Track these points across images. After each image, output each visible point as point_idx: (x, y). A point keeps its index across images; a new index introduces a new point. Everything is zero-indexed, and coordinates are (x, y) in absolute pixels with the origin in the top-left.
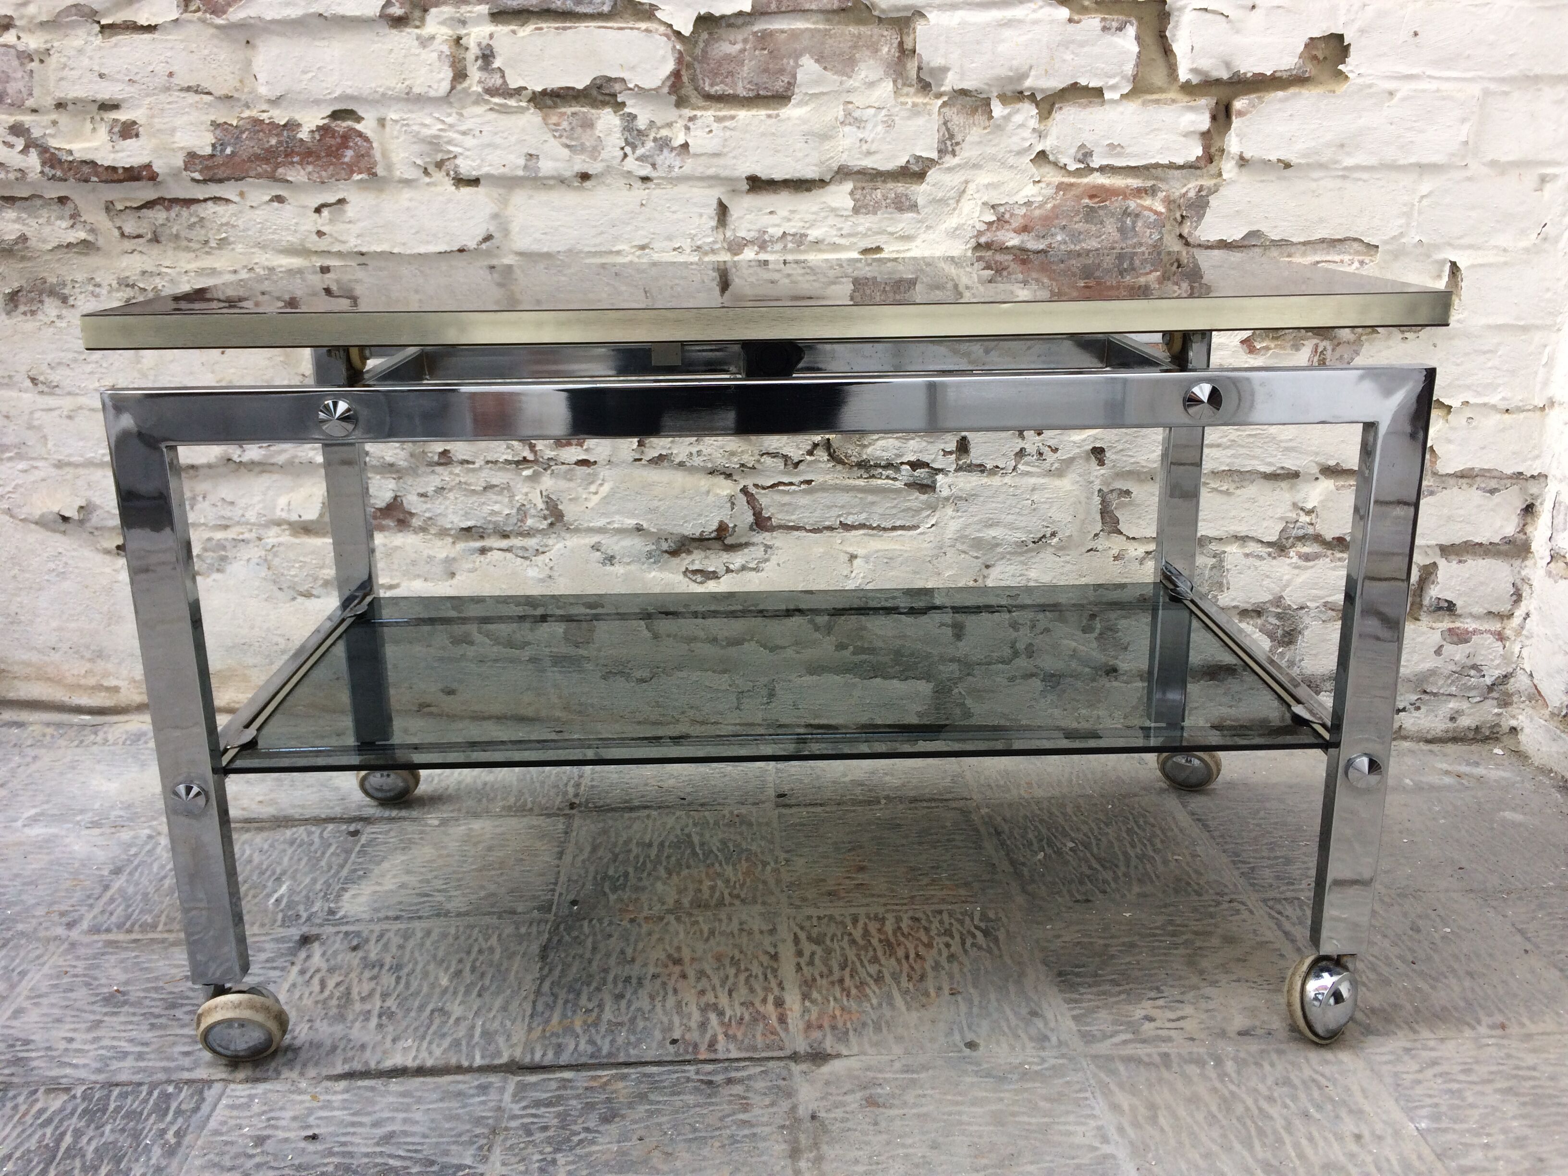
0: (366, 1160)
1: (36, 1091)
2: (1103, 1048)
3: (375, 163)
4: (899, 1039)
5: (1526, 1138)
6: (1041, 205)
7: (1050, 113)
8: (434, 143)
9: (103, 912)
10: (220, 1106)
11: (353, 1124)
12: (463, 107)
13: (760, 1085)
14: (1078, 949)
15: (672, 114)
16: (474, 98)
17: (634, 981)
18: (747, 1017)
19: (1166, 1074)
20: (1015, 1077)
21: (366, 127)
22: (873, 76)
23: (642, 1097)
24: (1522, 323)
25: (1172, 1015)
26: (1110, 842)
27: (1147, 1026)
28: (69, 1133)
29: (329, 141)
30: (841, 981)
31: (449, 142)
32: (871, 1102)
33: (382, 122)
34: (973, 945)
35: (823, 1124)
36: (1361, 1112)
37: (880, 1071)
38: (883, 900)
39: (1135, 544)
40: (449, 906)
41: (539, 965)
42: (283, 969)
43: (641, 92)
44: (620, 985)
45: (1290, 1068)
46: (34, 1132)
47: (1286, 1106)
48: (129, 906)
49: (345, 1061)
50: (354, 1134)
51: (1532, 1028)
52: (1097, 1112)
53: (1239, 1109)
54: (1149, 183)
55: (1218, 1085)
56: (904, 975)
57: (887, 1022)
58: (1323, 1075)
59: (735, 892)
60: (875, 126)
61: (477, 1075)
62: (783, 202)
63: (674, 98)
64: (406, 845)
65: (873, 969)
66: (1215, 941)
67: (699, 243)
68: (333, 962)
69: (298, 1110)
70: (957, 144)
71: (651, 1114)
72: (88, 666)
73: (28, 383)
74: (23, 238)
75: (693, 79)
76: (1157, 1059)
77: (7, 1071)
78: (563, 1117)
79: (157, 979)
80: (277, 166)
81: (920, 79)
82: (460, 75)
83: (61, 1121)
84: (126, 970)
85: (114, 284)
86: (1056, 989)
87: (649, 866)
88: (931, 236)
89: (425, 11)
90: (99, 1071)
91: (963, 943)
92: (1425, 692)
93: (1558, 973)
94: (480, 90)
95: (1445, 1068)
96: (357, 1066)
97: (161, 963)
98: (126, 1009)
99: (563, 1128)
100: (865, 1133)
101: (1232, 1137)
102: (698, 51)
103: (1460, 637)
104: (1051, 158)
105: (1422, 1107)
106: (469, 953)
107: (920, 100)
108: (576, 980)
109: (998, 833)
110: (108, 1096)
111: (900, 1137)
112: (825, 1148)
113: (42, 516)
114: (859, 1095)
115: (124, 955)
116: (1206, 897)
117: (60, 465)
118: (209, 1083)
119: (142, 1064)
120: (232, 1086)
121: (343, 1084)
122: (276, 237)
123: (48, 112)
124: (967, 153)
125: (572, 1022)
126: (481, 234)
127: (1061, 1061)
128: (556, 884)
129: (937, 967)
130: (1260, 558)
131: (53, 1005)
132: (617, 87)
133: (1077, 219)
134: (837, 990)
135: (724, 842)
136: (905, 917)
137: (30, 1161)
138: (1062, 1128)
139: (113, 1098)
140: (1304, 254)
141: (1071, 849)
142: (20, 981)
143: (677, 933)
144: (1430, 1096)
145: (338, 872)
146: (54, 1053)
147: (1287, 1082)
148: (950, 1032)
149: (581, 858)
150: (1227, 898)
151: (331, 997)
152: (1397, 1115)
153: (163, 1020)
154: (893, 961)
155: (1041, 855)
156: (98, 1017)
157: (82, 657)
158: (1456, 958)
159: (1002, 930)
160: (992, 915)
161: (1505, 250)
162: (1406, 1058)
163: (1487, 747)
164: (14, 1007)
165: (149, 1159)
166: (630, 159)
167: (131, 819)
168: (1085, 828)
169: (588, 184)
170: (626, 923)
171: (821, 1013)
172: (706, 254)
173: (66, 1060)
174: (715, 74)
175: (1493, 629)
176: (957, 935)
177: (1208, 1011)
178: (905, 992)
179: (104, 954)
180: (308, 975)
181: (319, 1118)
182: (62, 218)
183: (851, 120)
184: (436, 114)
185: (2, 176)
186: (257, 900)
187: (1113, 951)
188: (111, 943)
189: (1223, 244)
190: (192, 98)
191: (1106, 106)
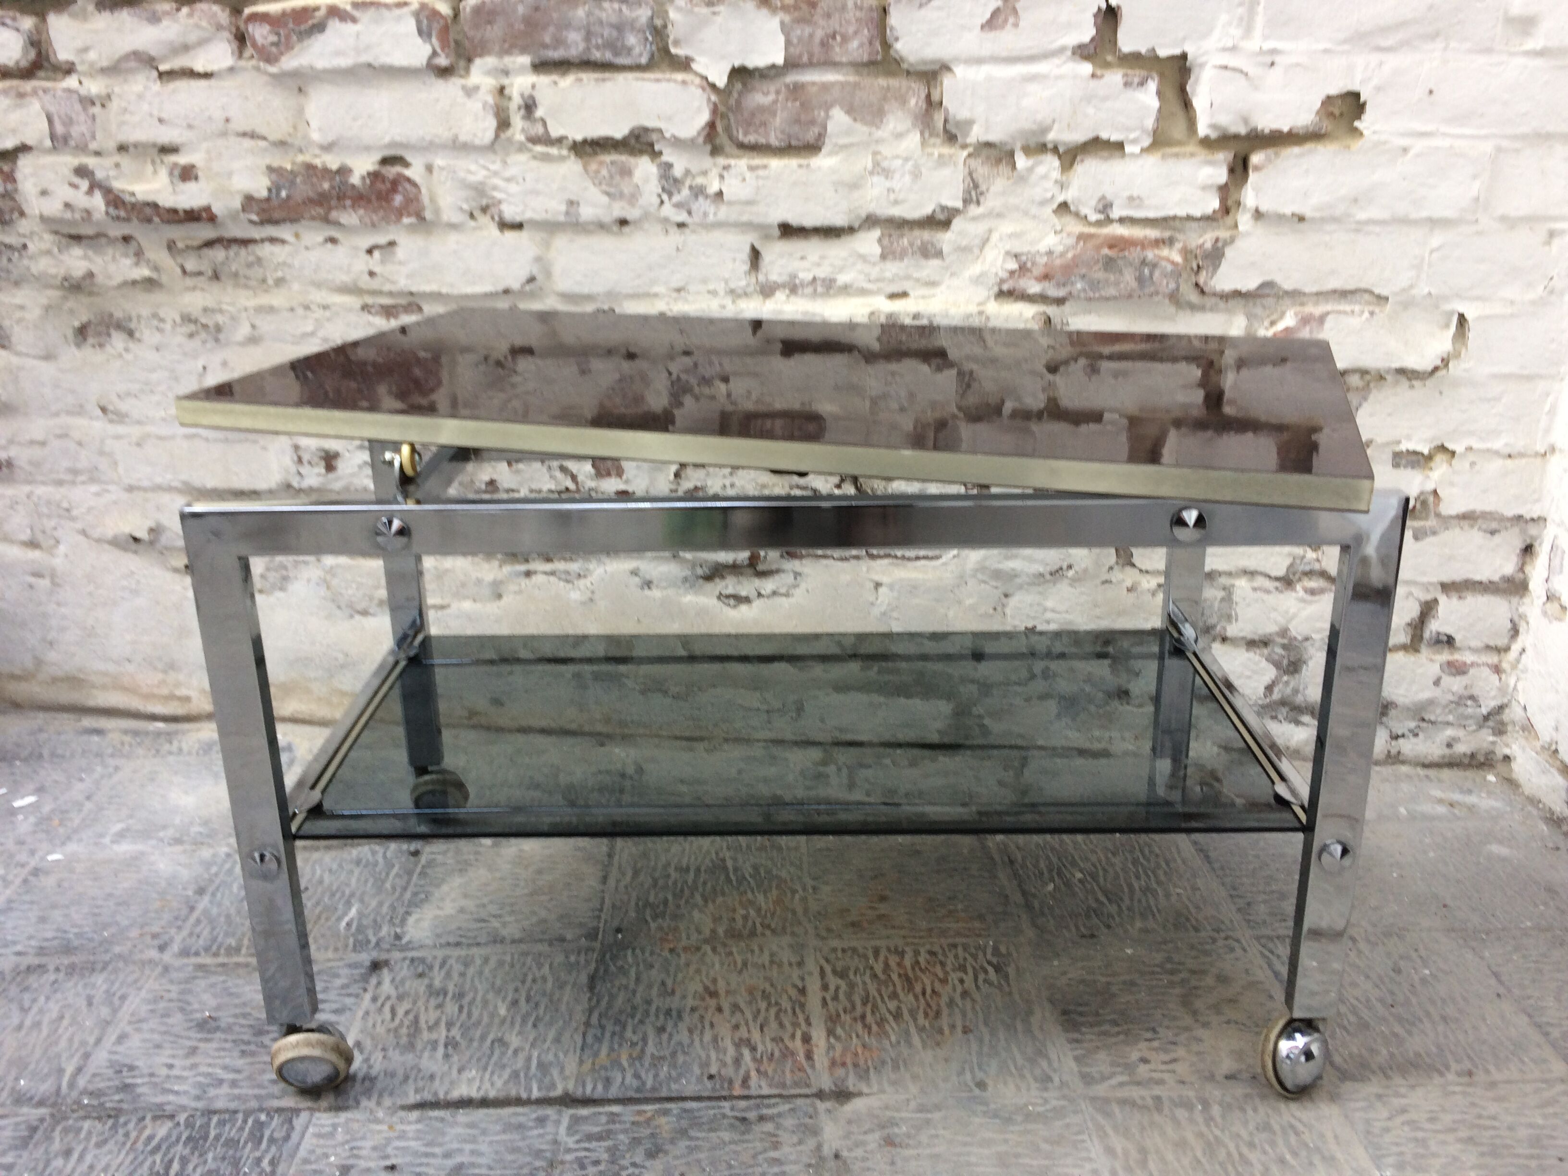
1: (143, 1118)
2: (1100, 1090)
3: (423, 208)
4: (915, 1078)
6: (1062, 255)
7: (1072, 165)
8: (479, 189)
9: (191, 934)
10: (308, 1135)
11: (427, 1155)
12: (507, 155)
13: (789, 1122)
14: (1081, 987)
15: (707, 162)
16: (517, 146)
17: (674, 1013)
18: (777, 1054)
19: (1157, 1117)
20: (1019, 1118)
21: (414, 172)
22: (901, 129)
23: (683, 1133)
24: (1527, 372)
25: (1167, 1058)
26: (1116, 873)
27: (1142, 1069)
28: (176, 1161)
29: (380, 186)
30: (863, 1017)
31: (494, 189)
32: (889, 1142)
33: (429, 168)
34: (986, 981)
35: (845, 1163)
36: (1333, 1158)
37: (898, 1110)
38: (902, 932)
39: (1148, 577)
40: (504, 932)
41: (588, 995)
42: (357, 996)
43: (677, 143)
44: (662, 1017)
46: (145, 1159)
47: (1265, 1152)
48: (213, 929)
49: (417, 1091)
50: (428, 1165)
51: (1497, 1076)
52: (1093, 1155)
53: (1222, 1154)
54: (1167, 235)
55: (1204, 1129)
56: (921, 1011)
57: (904, 1061)
58: (1300, 1121)
59: (766, 922)
60: (903, 175)
61: (534, 1107)
62: (813, 248)
63: (709, 147)
64: (463, 867)
65: (892, 1005)
66: (1210, 981)
67: (732, 286)
68: (401, 990)
69: (378, 1140)
70: (982, 193)
71: (691, 1150)
72: (160, 676)
73: (98, 412)
74: (90, 275)
75: (728, 129)
76: (1150, 1102)
77: (117, 1097)
78: (612, 1151)
79: (245, 1004)
80: (330, 209)
81: (946, 131)
82: (504, 124)
83: (168, 1149)
84: (215, 996)
85: (178, 320)
86: (1060, 1028)
87: (687, 892)
88: (956, 282)
89: (470, 60)
90: (198, 1098)
91: (976, 979)
92: (1423, 720)
93: (1526, 1019)
94: (522, 138)
95: (1412, 1115)
96: (427, 1096)
97: (245, 989)
98: (218, 1035)
99: (613, 1162)
102: (732, 102)
103: (1457, 669)
104: (1073, 208)
105: (1389, 1155)
106: (523, 982)
107: (946, 151)
108: (621, 1012)
109: (1012, 862)
110: (208, 1124)
113: (115, 536)
114: (877, 1135)
115: (213, 979)
116: (1203, 934)
117: (130, 489)
119: (236, 1091)
120: (317, 1115)
121: (415, 1115)
122: (330, 277)
123: (109, 155)
124: (991, 202)
125: (619, 1056)
126: (524, 275)
127: (1062, 1102)
128: (601, 910)
129: (951, 1003)
130: (1268, 592)
131: (152, 1031)
132: (654, 137)
133: (1096, 268)
134: (859, 1027)
135: (756, 868)
136: (922, 951)
138: (1059, 1170)
139: (213, 1125)
140: (1317, 303)
141: (1080, 881)
142: (120, 1007)
143: (713, 965)
144: (1397, 1144)
145: (401, 895)
146: (157, 1080)
147: (1266, 1127)
148: (961, 1073)
149: (623, 884)
150: (1223, 935)
151: (401, 1025)
152: (1366, 1162)
153: (253, 1047)
154: (911, 997)
155: (1051, 887)
156: (194, 1044)
157: (155, 669)
158: (1433, 1001)
159: (1013, 965)
160: (1003, 950)
161: (1512, 302)
162: (1379, 1105)
163: (1481, 772)
164: (118, 1032)
166: (667, 206)
167: (209, 836)
168: (1094, 858)
169: (626, 229)
170: (666, 953)
171: (845, 1050)
172: (739, 296)
173: (167, 1086)
174: (748, 124)
175: (1490, 661)
176: (970, 971)
177: (1198, 1053)
178: (921, 1030)
179: (194, 978)
180: (379, 1003)
181: (397, 1148)
182: (126, 256)
183: (879, 169)
184: (482, 162)
185: (68, 215)
186: (329, 923)
187: (1114, 989)
188: (201, 967)
189: (1237, 294)
190: (247, 143)
191: (1127, 159)
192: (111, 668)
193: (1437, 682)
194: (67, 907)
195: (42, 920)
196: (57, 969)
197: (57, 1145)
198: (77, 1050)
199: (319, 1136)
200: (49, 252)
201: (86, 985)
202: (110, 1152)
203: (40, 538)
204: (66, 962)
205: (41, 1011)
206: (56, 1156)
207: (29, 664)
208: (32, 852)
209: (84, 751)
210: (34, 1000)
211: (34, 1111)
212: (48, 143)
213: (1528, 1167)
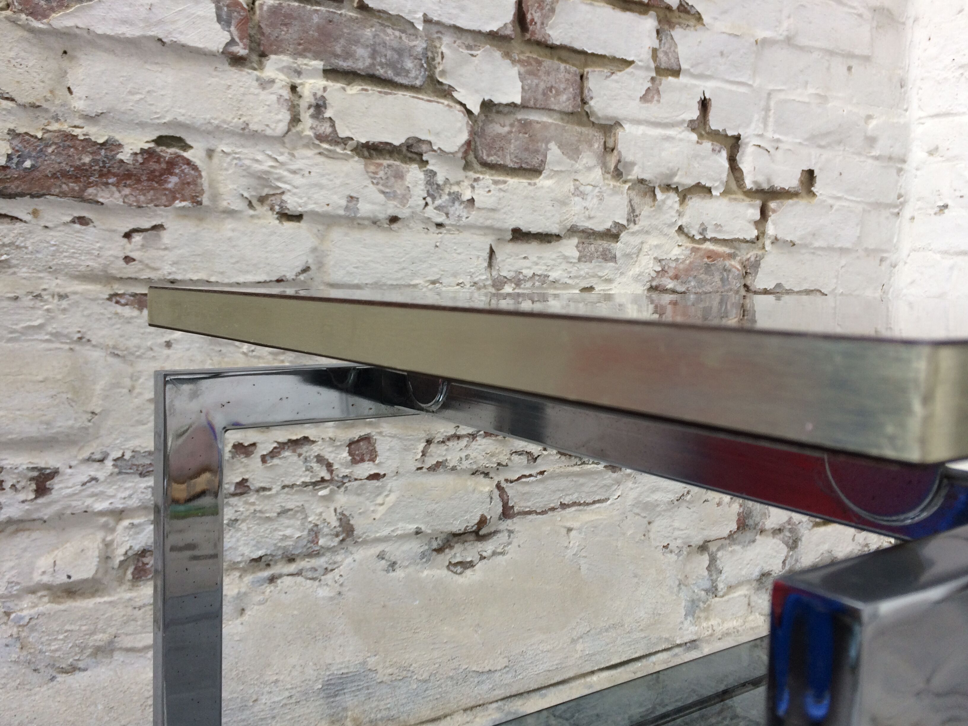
3: (202, 192)
6: (683, 262)
7: (685, 200)
8: (263, 179)
12: (294, 148)
15: (460, 174)
16: (305, 141)
21: (194, 155)
22: (590, 163)
29: (153, 165)
31: (279, 179)
33: (210, 153)
43: (442, 154)
54: (732, 251)
60: (592, 198)
63: (464, 162)
67: (476, 279)
70: (637, 216)
80: (89, 185)
81: (616, 168)
82: (295, 119)
88: (623, 279)
89: (264, 56)
94: (310, 133)
104: (686, 230)
107: (616, 183)
122: (74, 262)
124: (643, 223)
126: (300, 265)
132: (424, 148)
133: (701, 271)
166: (430, 208)
169: (395, 226)
172: (480, 289)
174: (490, 147)
183: (578, 193)
184: (269, 152)
189: (765, 290)
191: (713, 200)
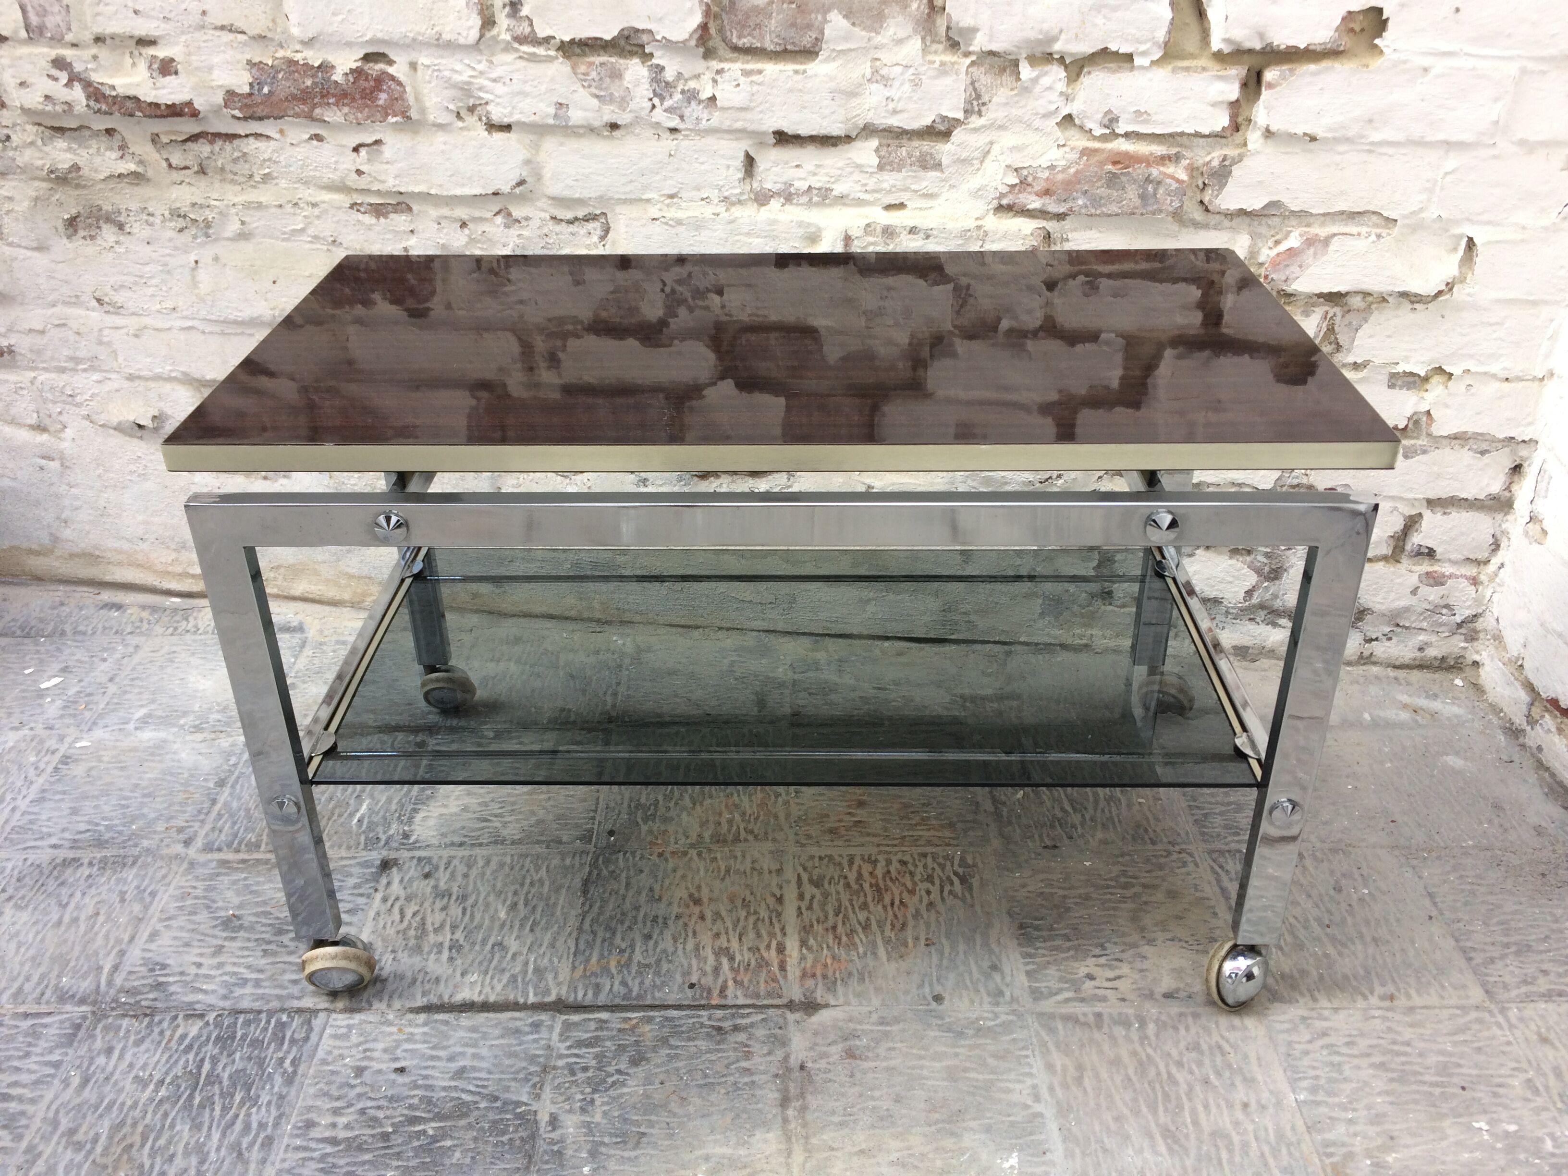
0: (443, 1094)
1: (176, 1017)
2: (1047, 1005)
3: (409, 107)
4: (878, 990)
5: (1385, 1115)
6: (1064, 170)
7: (1078, 75)
8: (465, 89)
9: (213, 829)
10: (325, 1036)
11: (432, 1058)
12: (493, 54)
13: (760, 1032)
14: (1040, 901)
15: (700, 65)
16: (502, 46)
17: (660, 920)
18: (753, 963)
19: (1097, 1035)
20: (970, 1032)
21: (398, 70)
22: (901, 34)
23: (664, 1041)
24: (1532, 298)
25: (1111, 974)
27: (1089, 984)
28: (207, 1060)
29: (363, 83)
30: (834, 928)
31: (480, 89)
32: (850, 1054)
33: (413, 66)
34: (951, 892)
35: (809, 1075)
36: (1253, 1080)
37: (860, 1023)
38: (876, 840)
40: (505, 833)
41: (581, 900)
42: (369, 896)
43: (669, 45)
44: (649, 924)
45: (1201, 1031)
46: (179, 1058)
47: (1191, 1072)
48: (235, 823)
49: (424, 994)
50: (434, 1067)
51: (1417, 1001)
52: (1034, 1071)
53: (1152, 1072)
54: (1173, 151)
55: (1139, 1049)
56: (889, 922)
57: (870, 973)
58: (1228, 1042)
59: (750, 827)
60: (901, 84)
61: (530, 1013)
62: (809, 156)
63: (701, 50)
65: (862, 916)
66: (1159, 896)
67: (726, 194)
68: (409, 891)
69: (388, 1042)
70: (984, 104)
71: (671, 1058)
72: (174, 555)
73: (94, 303)
74: (76, 168)
75: (721, 30)
76: (1091, 1019)
77: (151, 996)
78: (600, 1058)
79: (265, 903)
80: (314, 106)
81: (949, 38)
82: (488, 22)
83: (200, 1048)
84: (238, 893)
85: (167, 213)
86: (1016, 942)
88: (954, 195)
90: (225, 997)
91: (942, 892)
92: (1398, 625)
93: (1453, 943)
94: (508, 37)
95: (1332, 1039)
96: (434, 1000)
97: (266, 886)
98: (242, 934)
99: (599, 1069)
100: (842, 1085)
101: (1142, 1102)
102: (726, 2)
103: (1436, 580)
104: (1077, 121)
105: (1305, 1078)
106: (522, 885)
107: (949, 58)
108: (611, 918)
110: (235, 1024)
111: (871, 1090)
112: (809, 1097)
113: (120, 423)
114: (840, 1047)
115: (236, 876)
116: (1159, 847)
117: (131, 378)
118: (315, 1012)
119: (260, 991)
120: (334, 1016)
121: (422, 1017)
122: (317, 174)
123: (87, 47)
124: (993, 113)
125: (608, 963)
126: (514, 178)
127: (1010, 1018)
128: (596, 811)
129: (917, 915)
131: (182, 928)
132: (645, 38)
133: (1099, 184)
134: (831, 936)
136: (894, 859)
137: (179, 1087)
138: (1002, 1085)
139: (239, 1024)
140: (1323, 224)
142: (151, 903)
143: (698, 871)
144: (1314, 1068)
146: (188, 978)
147: (1195, 1047)
148: (920, 986)
150: (1177, 848)
151: (409, 927)
152: (1283, 1086)
153: (273, 947)
154: (880, 907)
155: (1020, 794)
156: (220, 942)
157: (168, 548)
158: (1367, 922)
159: (977, 877)
160: (970, 861)
161: (1524, 228)
162: (1302, 1027)
163: (1449, 677)
164: (150, 929)
165: (273, 1087)
166: (658, 110)
169: (616, 133)
170: (654, 858)
171: (815, 961)
172: (733, 204)
173: (198, 985)
174: (742, 26)
175: (1468, 574)
176: (937, 882)
177: (1141, 971)
178: (887, 942)
179: (218, 875)
180: (390, 903)
181: (406, 1051)
182: (111, 149)
183: (878, 77)
184: (467, 61)
185: (49, 108)
186: (342, 820)
187: (1070, 902)
188: (224, 863)
189: (1242, 212)
190: (227, 37)
191: (1135, 73)
192: (126, 546)
193: (1414, 592)
194: (96, 797)
195: (74, 811)
196: (91, 864)
197: (98, 1044)
198: (113, 947)
199: (335, 1037)
200: (32, 143)
201: (118, 881)
202: (147, 1051)
203: (47, 422)
204: (99, 856)
205: (78, 907)
206: (99, 1054)
207: (46, 541)
208: (61, 739)
209: (105, 628)
210: (71, 895)
211: (76, 1009)
212: (23, 34)
213: (1431, 1094)
